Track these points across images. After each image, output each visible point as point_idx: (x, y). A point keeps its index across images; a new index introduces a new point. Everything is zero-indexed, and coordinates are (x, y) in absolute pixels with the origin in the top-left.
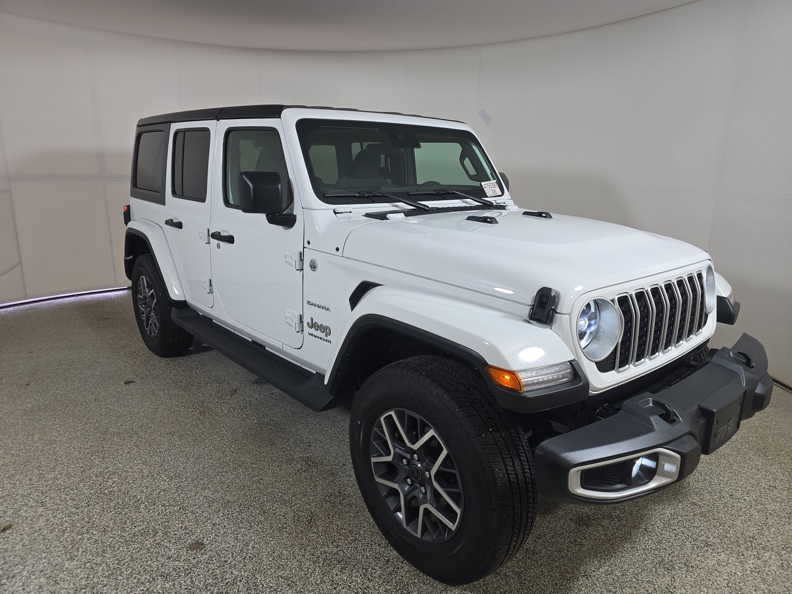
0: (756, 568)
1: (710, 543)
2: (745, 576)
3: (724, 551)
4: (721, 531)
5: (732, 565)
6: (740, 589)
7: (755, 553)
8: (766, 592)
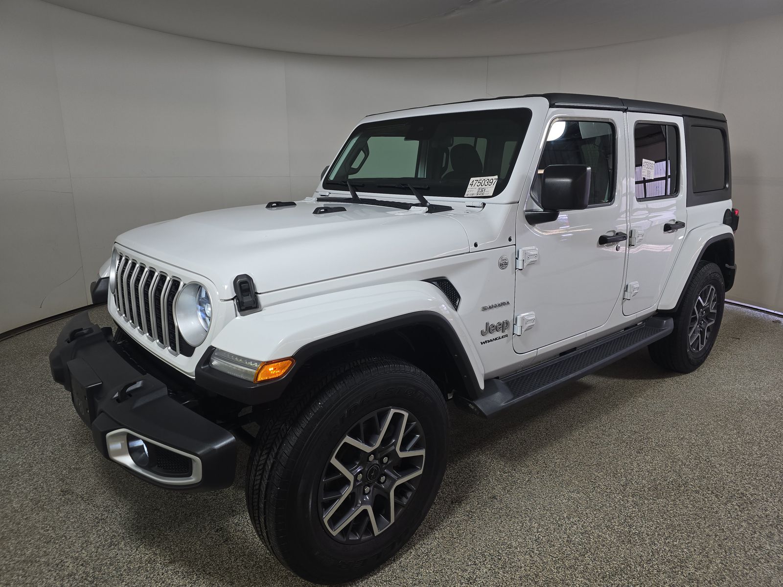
0: (62, 566)
1: (113, 547)
2: (62, 553)
3: (97, 552)
4: (121, 564)
5: (79, 550)
6: (55, 543)
7: (77, 577)
8: (38, 559)
